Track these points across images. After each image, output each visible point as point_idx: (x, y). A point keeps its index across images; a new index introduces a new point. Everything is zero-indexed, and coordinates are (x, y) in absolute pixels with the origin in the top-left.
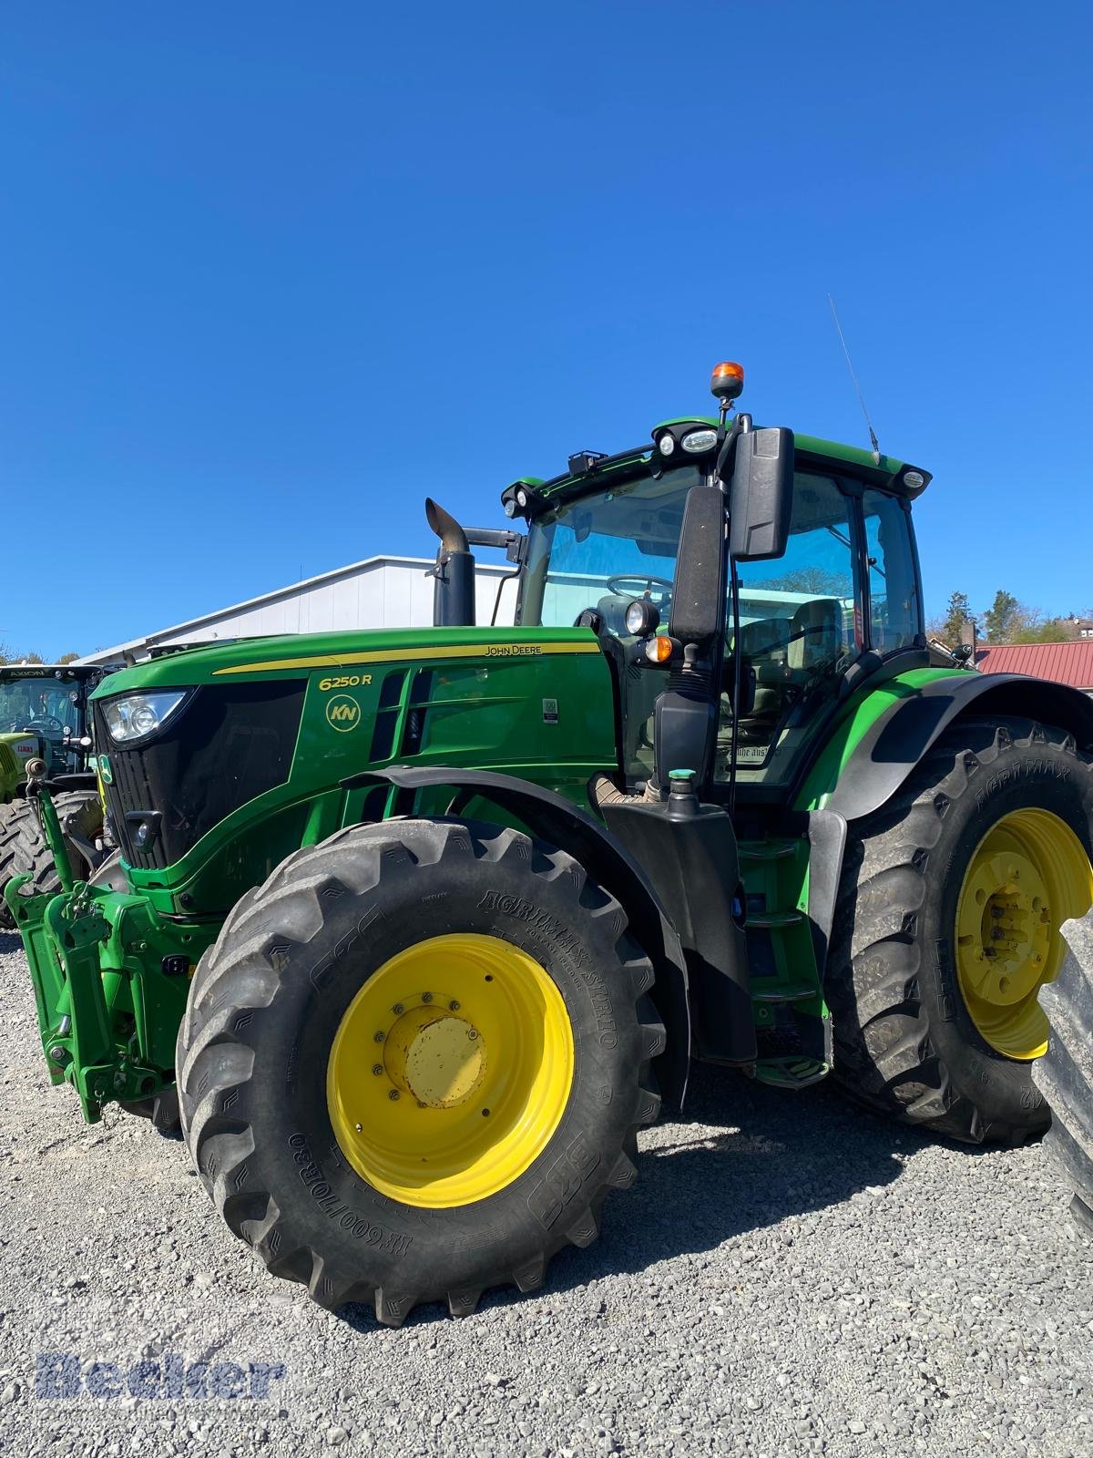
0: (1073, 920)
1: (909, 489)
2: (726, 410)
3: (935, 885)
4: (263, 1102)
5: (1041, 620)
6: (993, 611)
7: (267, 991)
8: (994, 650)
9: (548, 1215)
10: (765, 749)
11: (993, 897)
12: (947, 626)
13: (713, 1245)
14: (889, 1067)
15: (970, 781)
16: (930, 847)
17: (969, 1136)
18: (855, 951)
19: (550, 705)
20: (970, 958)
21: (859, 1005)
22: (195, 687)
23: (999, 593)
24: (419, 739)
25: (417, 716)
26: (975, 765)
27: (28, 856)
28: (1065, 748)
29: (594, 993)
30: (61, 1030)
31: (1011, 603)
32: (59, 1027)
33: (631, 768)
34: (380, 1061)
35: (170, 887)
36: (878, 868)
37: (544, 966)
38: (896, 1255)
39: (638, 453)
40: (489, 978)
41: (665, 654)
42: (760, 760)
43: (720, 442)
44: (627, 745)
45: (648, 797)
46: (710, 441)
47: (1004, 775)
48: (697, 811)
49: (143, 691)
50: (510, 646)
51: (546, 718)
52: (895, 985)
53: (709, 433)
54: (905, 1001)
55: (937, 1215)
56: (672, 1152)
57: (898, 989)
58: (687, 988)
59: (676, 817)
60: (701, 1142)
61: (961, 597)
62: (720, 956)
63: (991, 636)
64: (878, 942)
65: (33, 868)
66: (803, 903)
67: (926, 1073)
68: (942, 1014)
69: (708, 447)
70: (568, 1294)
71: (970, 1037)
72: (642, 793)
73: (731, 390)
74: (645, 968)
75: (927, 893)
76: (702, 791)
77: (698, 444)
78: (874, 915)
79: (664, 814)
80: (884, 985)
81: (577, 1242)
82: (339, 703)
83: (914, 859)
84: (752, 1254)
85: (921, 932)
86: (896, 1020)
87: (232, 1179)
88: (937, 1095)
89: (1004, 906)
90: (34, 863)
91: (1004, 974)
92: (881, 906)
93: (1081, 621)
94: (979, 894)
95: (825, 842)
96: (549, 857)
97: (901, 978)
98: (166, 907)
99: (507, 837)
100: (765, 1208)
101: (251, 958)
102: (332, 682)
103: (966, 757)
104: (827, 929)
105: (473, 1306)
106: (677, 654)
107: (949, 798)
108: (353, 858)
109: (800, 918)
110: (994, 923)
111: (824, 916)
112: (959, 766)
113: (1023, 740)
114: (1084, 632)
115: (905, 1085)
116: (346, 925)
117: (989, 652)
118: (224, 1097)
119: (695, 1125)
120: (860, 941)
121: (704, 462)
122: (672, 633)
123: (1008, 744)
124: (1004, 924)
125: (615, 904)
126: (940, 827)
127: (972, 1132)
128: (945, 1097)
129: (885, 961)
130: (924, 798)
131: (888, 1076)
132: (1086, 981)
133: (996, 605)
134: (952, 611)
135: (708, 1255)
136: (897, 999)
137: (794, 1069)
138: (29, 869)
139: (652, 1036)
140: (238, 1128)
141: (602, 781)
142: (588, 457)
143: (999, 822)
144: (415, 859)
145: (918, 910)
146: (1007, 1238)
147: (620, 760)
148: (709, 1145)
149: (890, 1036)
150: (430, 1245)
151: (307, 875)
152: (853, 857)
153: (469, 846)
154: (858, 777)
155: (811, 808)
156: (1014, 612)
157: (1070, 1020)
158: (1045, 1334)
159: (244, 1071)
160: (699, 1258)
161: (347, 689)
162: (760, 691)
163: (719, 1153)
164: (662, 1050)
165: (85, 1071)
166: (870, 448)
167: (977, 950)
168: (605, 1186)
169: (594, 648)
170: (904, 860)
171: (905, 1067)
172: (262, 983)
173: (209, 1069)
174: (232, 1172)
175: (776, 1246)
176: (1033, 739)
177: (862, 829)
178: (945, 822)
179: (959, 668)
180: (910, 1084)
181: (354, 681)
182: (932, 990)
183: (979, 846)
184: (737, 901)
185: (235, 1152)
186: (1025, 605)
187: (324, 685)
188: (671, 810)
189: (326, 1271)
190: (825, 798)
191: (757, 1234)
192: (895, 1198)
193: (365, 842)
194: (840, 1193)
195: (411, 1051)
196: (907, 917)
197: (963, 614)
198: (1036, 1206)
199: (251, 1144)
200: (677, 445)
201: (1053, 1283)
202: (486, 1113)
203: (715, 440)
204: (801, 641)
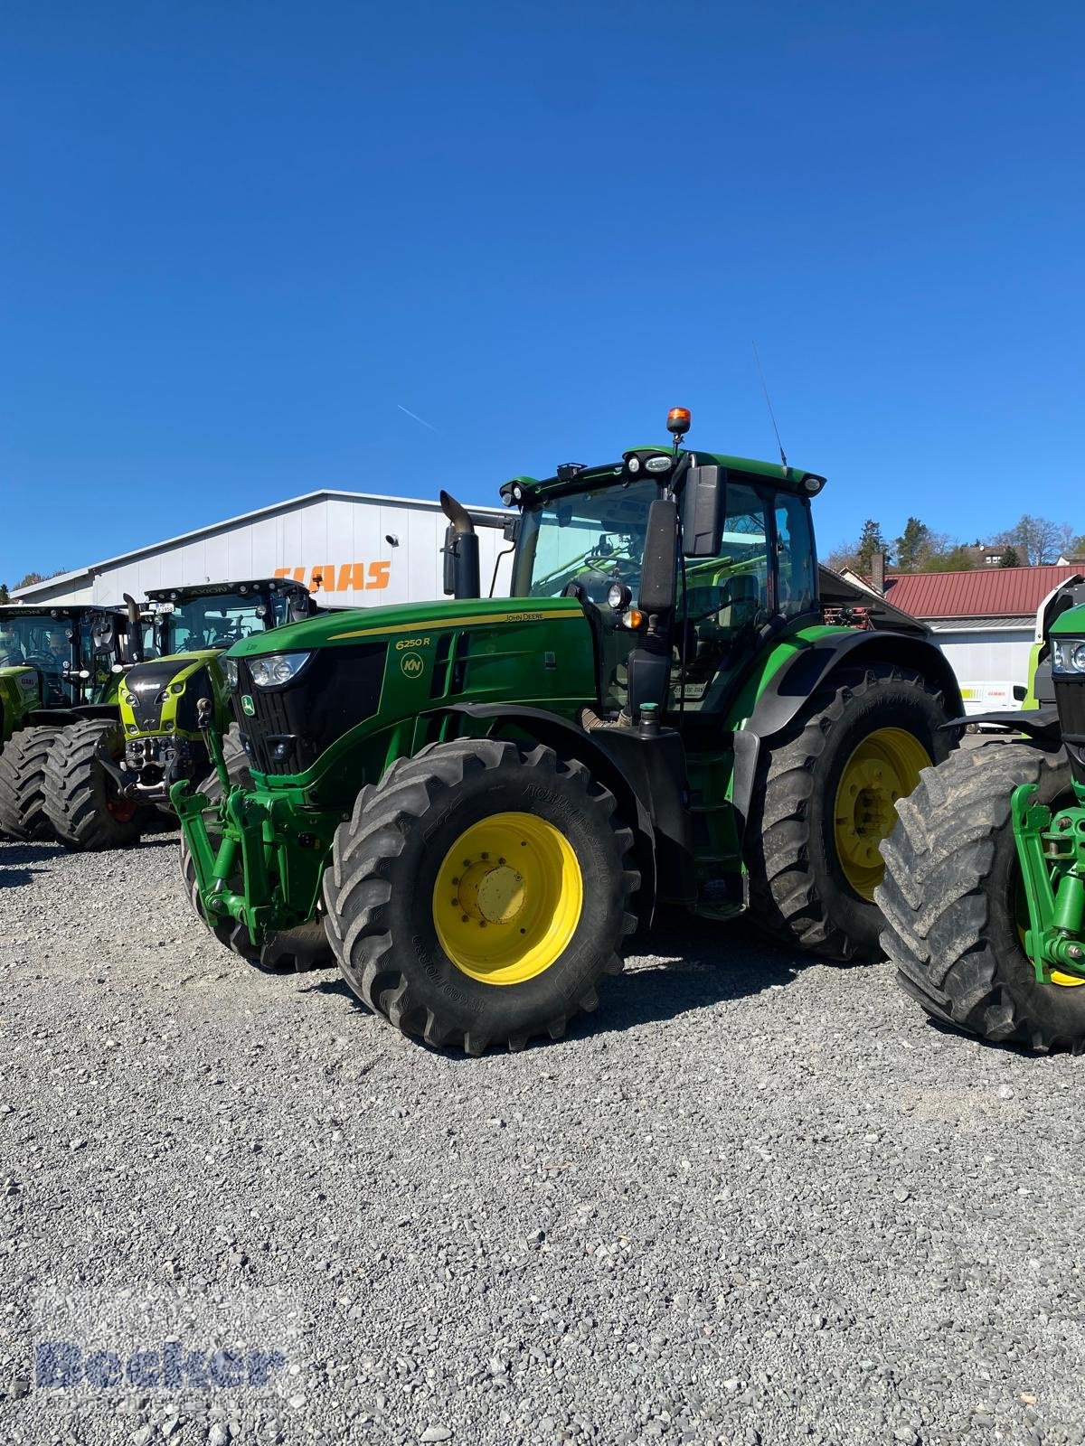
0: (902, 799)
1: (807, 490)
2: (677, 444)
3: (820, 781)
4: (397, 914)
5: (949, 547)
6: (904, 538)
7: (398, 846)
8: (901, 579)
9: (568, 991)
10: (703, 686)
11: (863, 791)
12: (860, 553)
13: (671, 1017)
14: (787, 908)
15: (846, 708)
16: (817, 755)
17: (843, 956)
18: (764, 827)
19: (550, 657)
20: (846, 835)
21: (767, 865)
22: (316, 649)
23: (911, 520)
24: (461, 682)
25: (460, 666)
26: (850, 697)
27: (59, 777)
28: (916, 684)
29: (595, 851)
30: (217, 888)
31: (922, 530)
32: (215, 886)
33: (607, 701)
34: (456, 897)
35: (302, 786)
36: (780, 771)
37: (563, 833)
38: (789, 1018)
39: (612, 468)
40: (523, 844)
41: (636, 623)
42: (699, 695)
43: (674, 467)
44: (603, 685)
45: (621, 722)
46: (666, 464)
47: (870, 704)
48: (658, 732)
49: (282, 653)
50: (522, 614)
51: (548, 666)
52: (793, 849)
53: (665, 458)
54: (799, 861)
55: (817, 999)
56: (637, 971)
57: (794, 853)
58: (654, 847)
59: (645, 736)
60: (657, 966)
61: (874, 525)
62: (673, 831)
63: (902, 562)
64: (780, 821)
65: (64, 788)
66: (729, 795)
67: (812, 911)
68: (824, 871)
69: (664, 468)
70: (582, 1042)
71: (842, 886)
72: (616, 719)
73: (681, 428)
74: (628, 834)
75: (814, 787)
76: (661, 717)
77: (657, 466)
78: (777, 802)
79: (636, 734)
80: (784, 851)
81: (586, 1008)
82: (409, 659)
83: (805, 763)
84: (695, 1019)
85: (810, 813)
86: (793, 875)
87: (380, 962)
88: (820, 926)
89: (871, 798)
90: (64, 783)
91: (869, 846)
92: (783, 796)
93: (986, 548)
94: (853, 788)
95: (744, 752)
96: (566, 763)
97: (796, 845)
98: (299, 801)
99: (541, 750)
100: (703, 997)
101: (387, 826)
102: (404, 644)
103: (844, 691)
104: (745, 811)
105: (524, 1046)
106: (644, 622)
107: (831, 721)
108: (444, 764)
109: (726, 805)
110: (865, 810)
111: (744, 804)
112: (838, 698)
113: (885, 679)
114: (988, 558)
115: (798, 921)
116: (444, 806)
117: (896, 581)
118: (374, 912)
119: (651, 957)
120: (768, 821)
121: (662, 478)
122: (641, 607)
123: (874, 681)
124: (872, 810)
125: (608, 793)
126: (824, 742)
127: (844, 952)
128: (825, 927)
129: (785, 834)
130: (813, 722)
131: (787, 914)
132: (906, 834)
133: (907, 532)
134: (865, 539)
135: (669, 1022)
136: (794, 860)
137: (722, 909)
138: (60, 788)
139: (632, 878)
140: (382, 932)
141: (586, 711)
142: (573, 468)
143: (866, 738)
144: (484, 765)
145: (808, 799)
146: (861, 1008)
147: (599, 695)
148: (662, 967)
149: (788, 886)
150: (498, 1006)
151: (413, 775)
152: (764, 763)
153: (516, 756)
154: (768, 705)
155: (735, 729)
156: (924, 539)
157: (896, 859)
158: (876, 1048)
159: (385, 896)
160: (662, 1024)
161: (415, 649)
162: (699, 643)
163: (670, 971)
164: (638, 888)
165: (254, 910)
166: (781, 463)
167: (851, 828)
168: (603, 973)
169: (580, 613)
170: (798, 764)
171: (799, 907)
172: (394, 842)
173: (361, 896)
174: (379, 958)
175: (711, 1016)
176: (893, 678)
177: (771, 743)
178: (828, 738)
179: (843, 625)
180: (802, 919)
181: (419, 642)
182: (817, 852)
183: (852, 755)
184: (685, 793)
185: (380, 947)
186: (935, 532)
187: (399, 645)
188: (641, 731)
189: (436, 1021)
190: (744, 722)
191: (698, 1010)
192: (790, 991)
193: (451, 754)
194: (755, 989)
195: (481, 888)
196: (800, 803)
197: (875, 542)
198: (883, 993)
199: (389, 942)
200: (642, 465)
201: (885, 1027)
202: (523, 931)
203: (670, 463)
204: (728, 609)
